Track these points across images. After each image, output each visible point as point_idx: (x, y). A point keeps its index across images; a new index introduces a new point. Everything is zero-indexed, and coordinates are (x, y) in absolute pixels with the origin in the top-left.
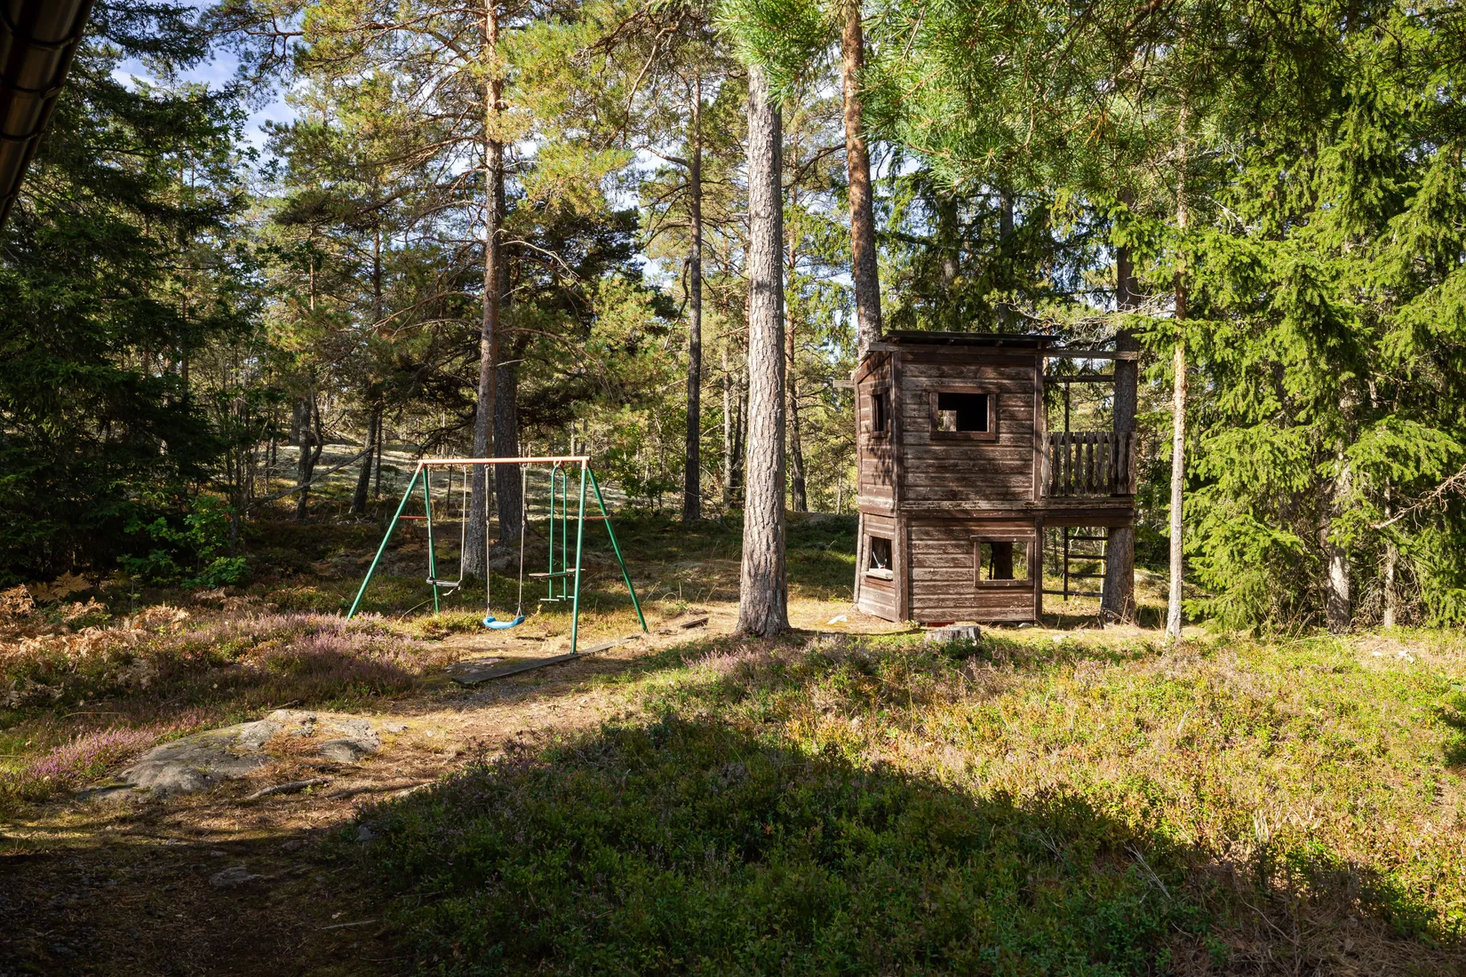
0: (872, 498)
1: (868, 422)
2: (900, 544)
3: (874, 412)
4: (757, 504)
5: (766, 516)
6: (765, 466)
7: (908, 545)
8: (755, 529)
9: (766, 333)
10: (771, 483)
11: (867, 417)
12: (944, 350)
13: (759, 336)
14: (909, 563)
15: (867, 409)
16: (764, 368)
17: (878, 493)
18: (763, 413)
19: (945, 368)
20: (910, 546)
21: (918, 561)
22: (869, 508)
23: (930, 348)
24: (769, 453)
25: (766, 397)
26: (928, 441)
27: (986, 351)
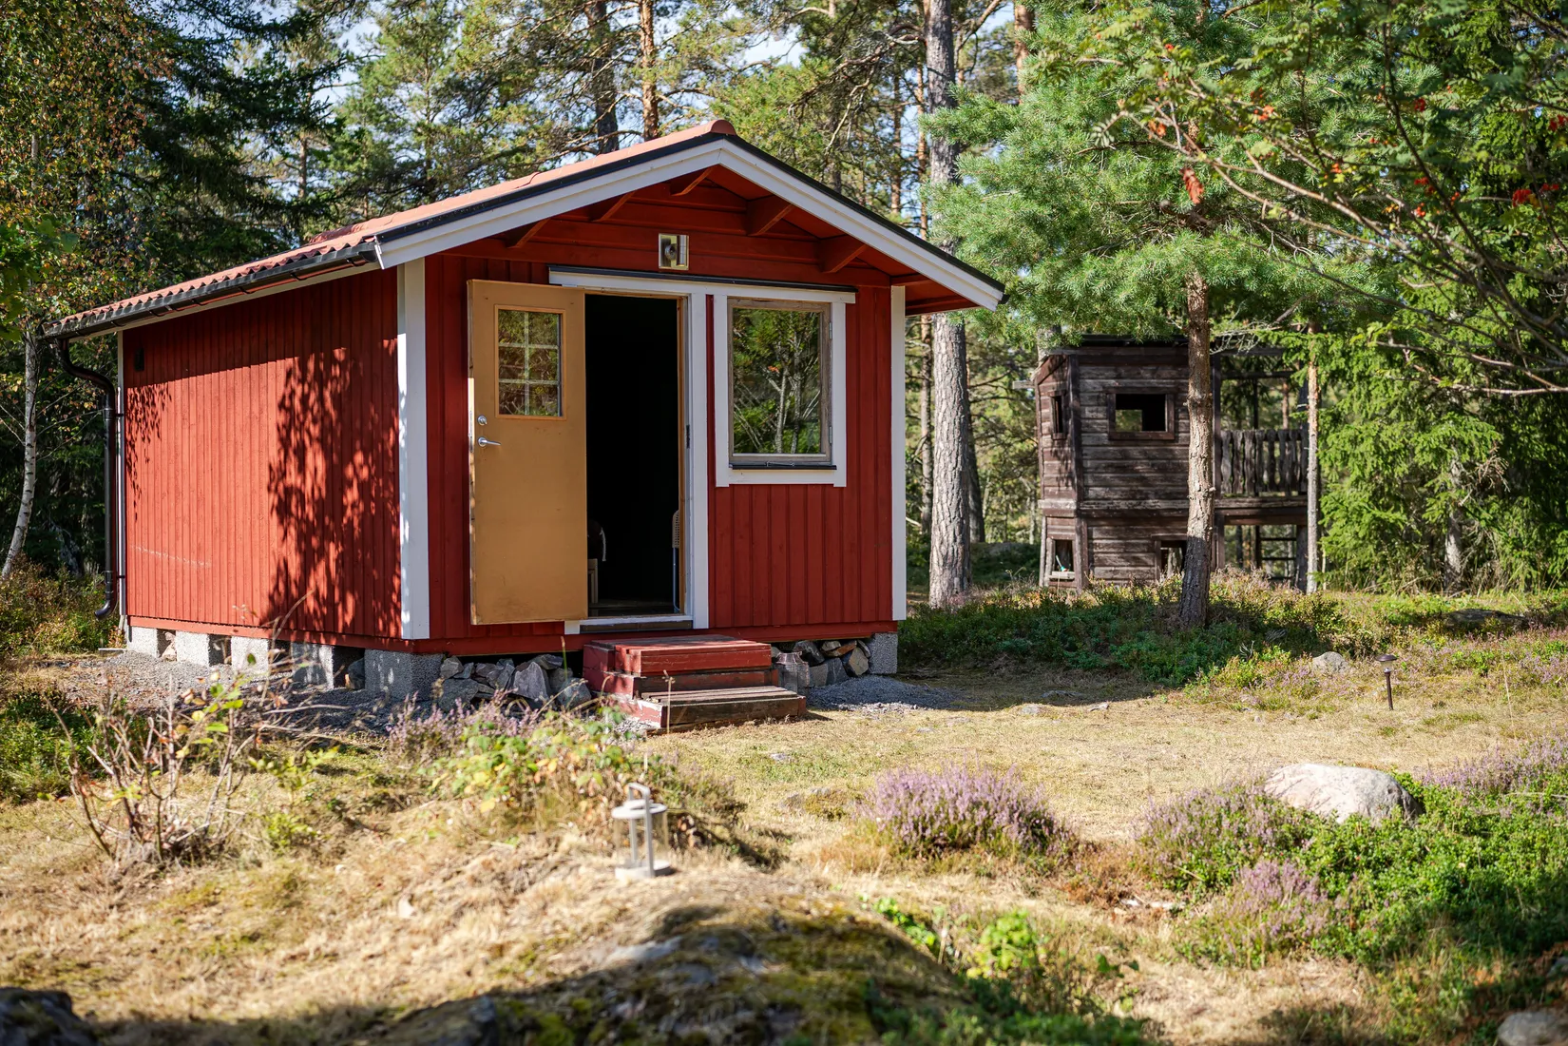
0: (1054, 501)
1: (1048, 425)
2: (1081, 543)
3: (1055, 413)
4: (944, 499)
5: (953, 511)
6: (950, 466)
7: (1090, 544)
8: (943, 524)
9: (950, 348)
10: (956, 482)
11: (1047, 419)
12: (1120, 352)
13: (944, 351)
14: (1091, 562)
15: (1048, 411)
16: (948, 379)
17: (1060, 495)
18: (948, 419)
19: (1122, 371)
20: (1091, 545)
21: (1099, 560)
22: (1052, 511)
23: (1107, 350)
24: (954, 454)
25: (950, 404)
26: (1106, 442)
27: (1161, 351)
